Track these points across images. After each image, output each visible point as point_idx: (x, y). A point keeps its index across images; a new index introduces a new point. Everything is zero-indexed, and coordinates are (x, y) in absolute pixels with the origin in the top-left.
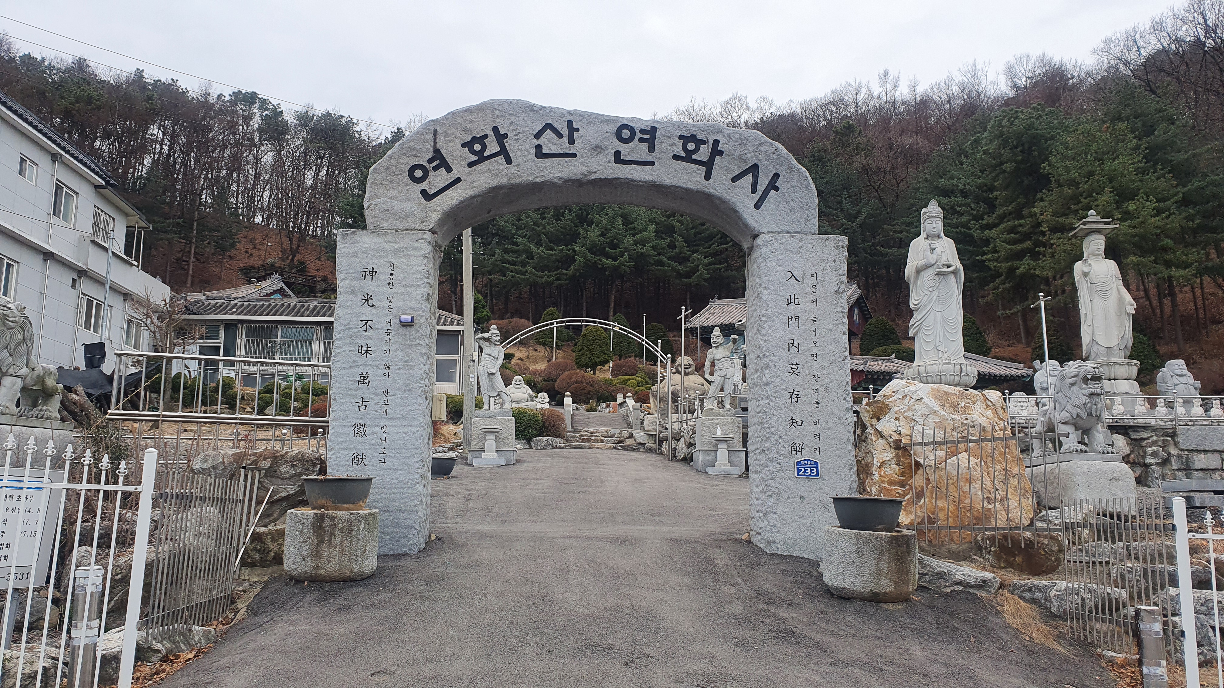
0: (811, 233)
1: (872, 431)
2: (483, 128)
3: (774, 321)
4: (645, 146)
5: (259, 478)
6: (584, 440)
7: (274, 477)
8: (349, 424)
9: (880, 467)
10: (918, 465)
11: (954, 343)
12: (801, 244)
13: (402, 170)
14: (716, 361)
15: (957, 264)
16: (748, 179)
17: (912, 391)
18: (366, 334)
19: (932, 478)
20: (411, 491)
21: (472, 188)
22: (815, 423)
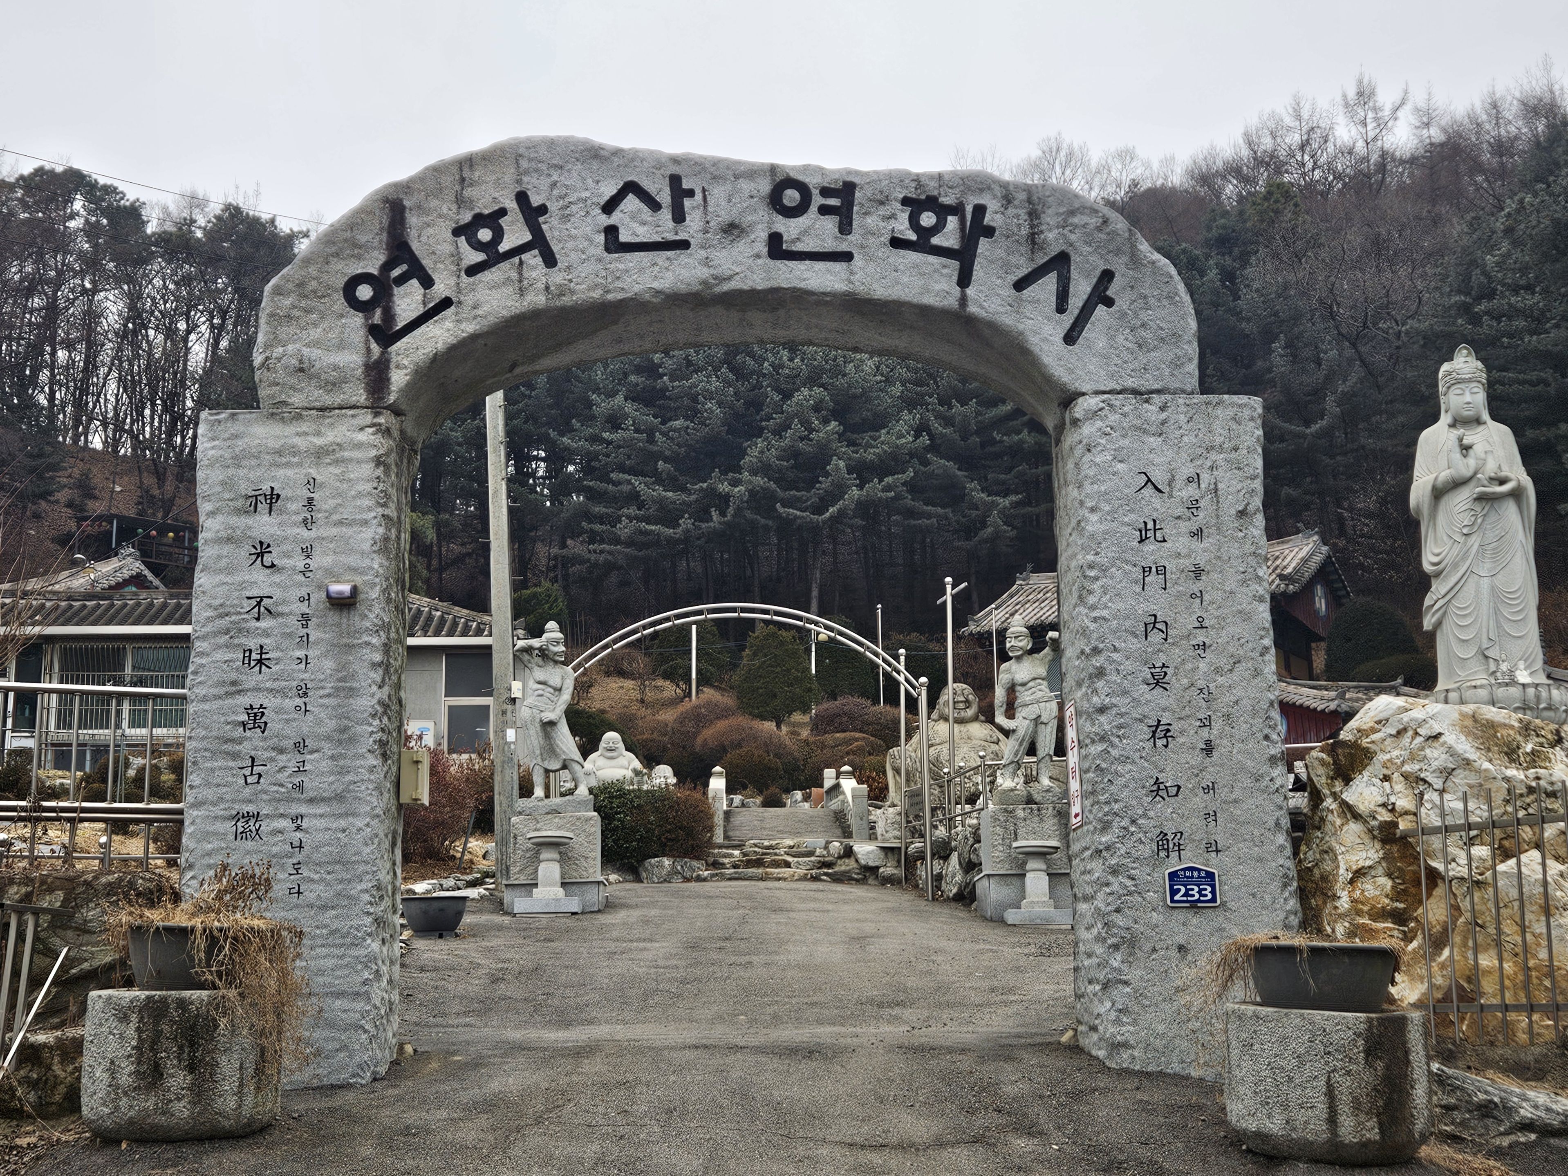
0: (1183, 391)
1: (1334, 806)
2: (497, 195)
3: (1112, 578)
4: (830, 224)
5: (36, 933)
6: (749, 864)
7: (70, 928)
8: (227, 813)
9: (1352, 882)
10: (1434, 876)
11: (1520, 642)
12: (1164, 415)
13: (329, 287)
14: (1018, 688)
15: (1519, 475)
16: (1049, 284)
17: (1416, 720)
18: (258, 624)
19: (1465, 905)
20: (355, 952)
21: (475, 317)
22: (1207, 789)
